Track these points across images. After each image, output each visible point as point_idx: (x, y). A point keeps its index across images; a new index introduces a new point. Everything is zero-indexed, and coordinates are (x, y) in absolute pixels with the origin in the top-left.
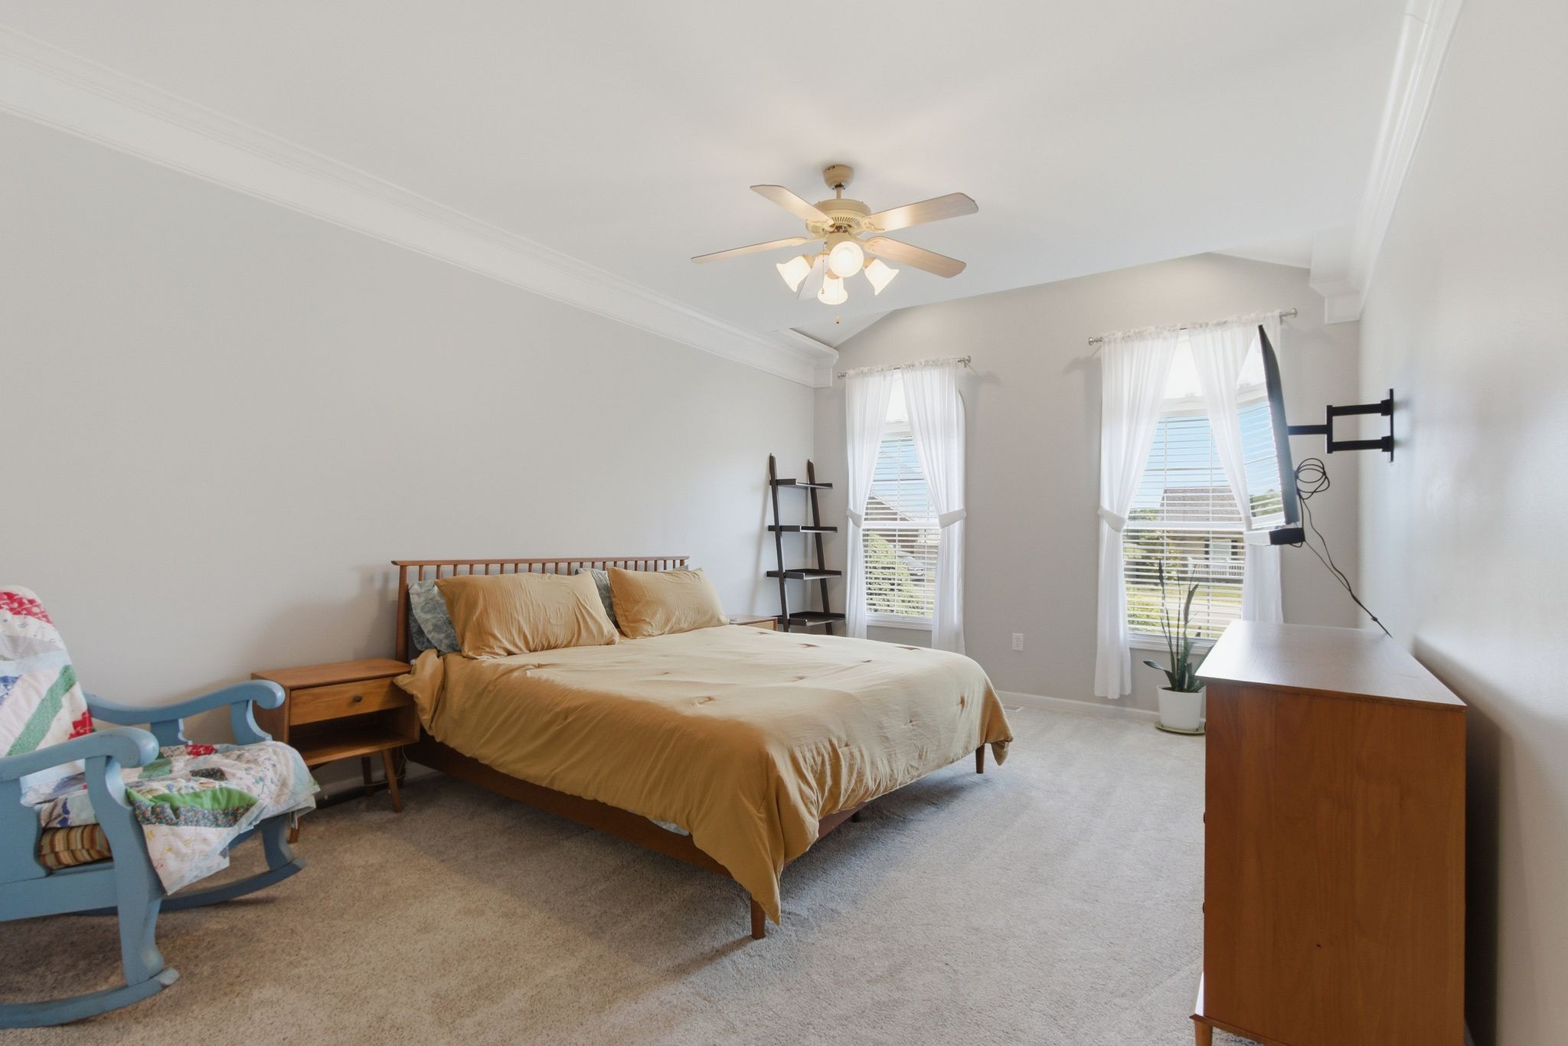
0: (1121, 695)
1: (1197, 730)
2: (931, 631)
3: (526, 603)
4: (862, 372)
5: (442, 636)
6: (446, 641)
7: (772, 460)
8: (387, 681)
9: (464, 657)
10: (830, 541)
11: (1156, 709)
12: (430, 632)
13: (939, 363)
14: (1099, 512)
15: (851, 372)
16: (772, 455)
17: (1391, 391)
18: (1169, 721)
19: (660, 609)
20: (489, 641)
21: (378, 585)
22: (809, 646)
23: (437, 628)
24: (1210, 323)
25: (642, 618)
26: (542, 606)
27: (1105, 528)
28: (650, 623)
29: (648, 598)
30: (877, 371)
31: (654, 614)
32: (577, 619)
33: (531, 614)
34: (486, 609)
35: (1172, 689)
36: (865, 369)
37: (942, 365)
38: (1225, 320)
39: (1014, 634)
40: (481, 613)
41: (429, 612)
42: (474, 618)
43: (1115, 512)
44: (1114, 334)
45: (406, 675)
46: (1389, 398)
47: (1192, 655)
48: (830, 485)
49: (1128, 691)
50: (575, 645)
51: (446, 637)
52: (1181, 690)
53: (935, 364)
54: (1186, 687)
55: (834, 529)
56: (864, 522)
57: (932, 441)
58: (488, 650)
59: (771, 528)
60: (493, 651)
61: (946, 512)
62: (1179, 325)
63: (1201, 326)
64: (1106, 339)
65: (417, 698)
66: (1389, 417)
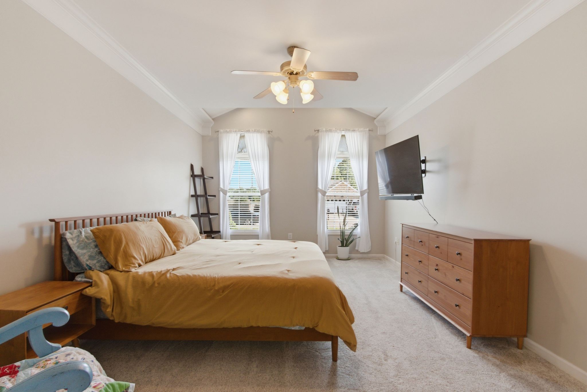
0: (326, 251)
1: (348, 258)
2: (258, 235)
3: (143, 237)
4: (227, 131)
5: (95, 262)
6: (98, 265)
7: (192, 166)
8: (79, 293)
9: (121, 272)
10: (212, 201)
11: (337, 253)
12: (87, 260)
13: (260, 131)
14: (317, 190)
15: (222, 131)
16: (192, 164)
17: (425, 157)
18: (340, 256)
19: (184, 235)
20: (132, 261)
21: (37, 235)
22: (258, 245)
23: (91, 257)
24: (351, 130)
25: (178, 240)
26: (150, 239)
27: (320, 195)
28: (182, 242)
29: (179, 230)
30: (234, 131)
31: (182, 238)
32: (163, 243)
33: (147, 244)
34: (127, 243)
35: (341, 246)
36: (228, 130)
37: (261, 132)
38: (354, 129)
39: (289, 233)
40: (125, 246)
41: (83, 249)
42: (122, 249)
43: (323, 190)
44: (323, 129)
45: (90, 288)
46: (424, 159)
47: (346, 235)
48: (212, 178)
49: (327, 249)
50: (162, 257)
51: (97, 262)
52: (344, 246)
53: (258, 131)
54: (344, 245)
55: (215, 196)
56: (228, 193)
57: (257, 162)
58: (133, 265)
59: (192, 196)
60: (135, 265)
61: (263, 189)
62: (342, 129)
63: (348, 130)
64: (320, 130)
65: (105, 300)
66: (424, 164)
